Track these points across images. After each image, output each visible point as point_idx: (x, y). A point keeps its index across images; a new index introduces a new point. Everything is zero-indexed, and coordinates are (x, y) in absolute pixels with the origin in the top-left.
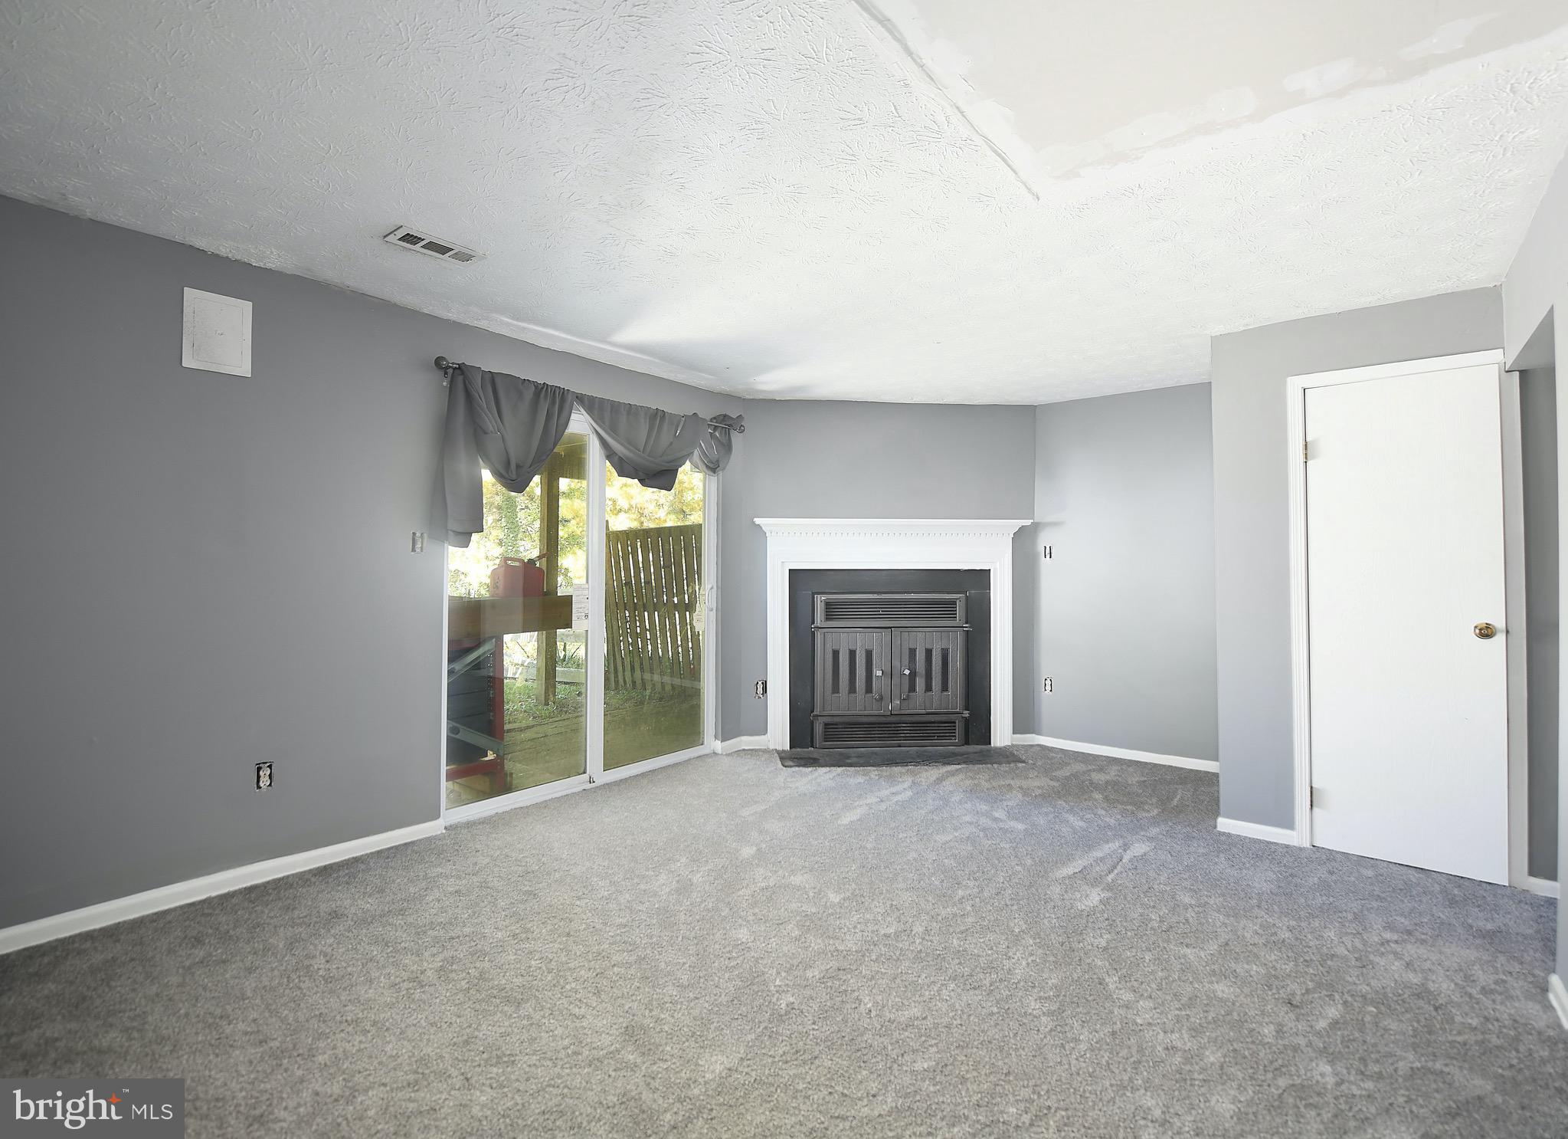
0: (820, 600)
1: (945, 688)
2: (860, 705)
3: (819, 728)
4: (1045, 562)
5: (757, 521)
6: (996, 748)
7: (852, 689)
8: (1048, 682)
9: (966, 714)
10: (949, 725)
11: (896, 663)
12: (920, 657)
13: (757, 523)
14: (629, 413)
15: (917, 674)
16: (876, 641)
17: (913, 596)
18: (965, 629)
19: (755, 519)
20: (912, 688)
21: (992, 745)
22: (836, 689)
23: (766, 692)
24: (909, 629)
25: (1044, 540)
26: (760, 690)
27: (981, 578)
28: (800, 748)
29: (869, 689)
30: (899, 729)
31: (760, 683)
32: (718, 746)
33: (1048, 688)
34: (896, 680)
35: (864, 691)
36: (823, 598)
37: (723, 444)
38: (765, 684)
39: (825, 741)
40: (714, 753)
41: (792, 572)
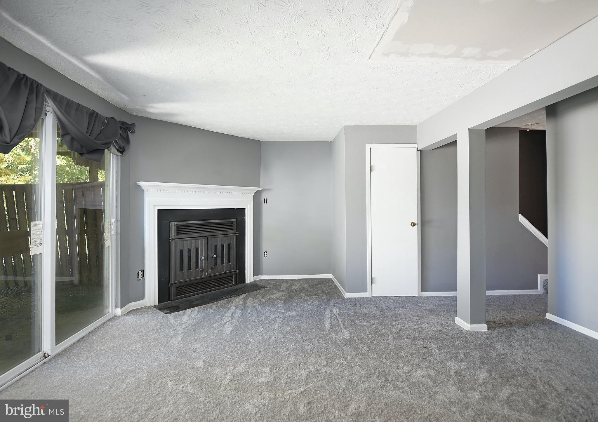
0: (173, 225)
1: (229, 261)
2: (193, 275)
3: (173, 290)
4: (264, 205)
5: (140, 183)
6: (248, 284)
7: (189, 268)
8: (266, 253)
9: (237, 271)
10: (229, 278)
11: (209, 253)
12: (219, 248)
13: (138, 184)
14: (77, 109)
15: (218, 257)
16: (201, 243)
17: (216, 221)
18: (237, 234)
19: (137, 183)
20: (216, 264)
21: (246, 283)
22: (181, 269)
23: (144, 276)
24: (214, 236)
25: (264, 196)
26: (140, 276)
27: (241, 212)
28: (163, 302)
29: (197, 267)
30: (210, 283)
31: (140, 272)
32: (119, 311)
33: (266, 256)
34: (209, 261)
35: (195, 268)
36: (175, 224)
37: (124, 138)
38: (143, 272)
39: (176, 296)
40: (116, 316)
41: (159, 211)
